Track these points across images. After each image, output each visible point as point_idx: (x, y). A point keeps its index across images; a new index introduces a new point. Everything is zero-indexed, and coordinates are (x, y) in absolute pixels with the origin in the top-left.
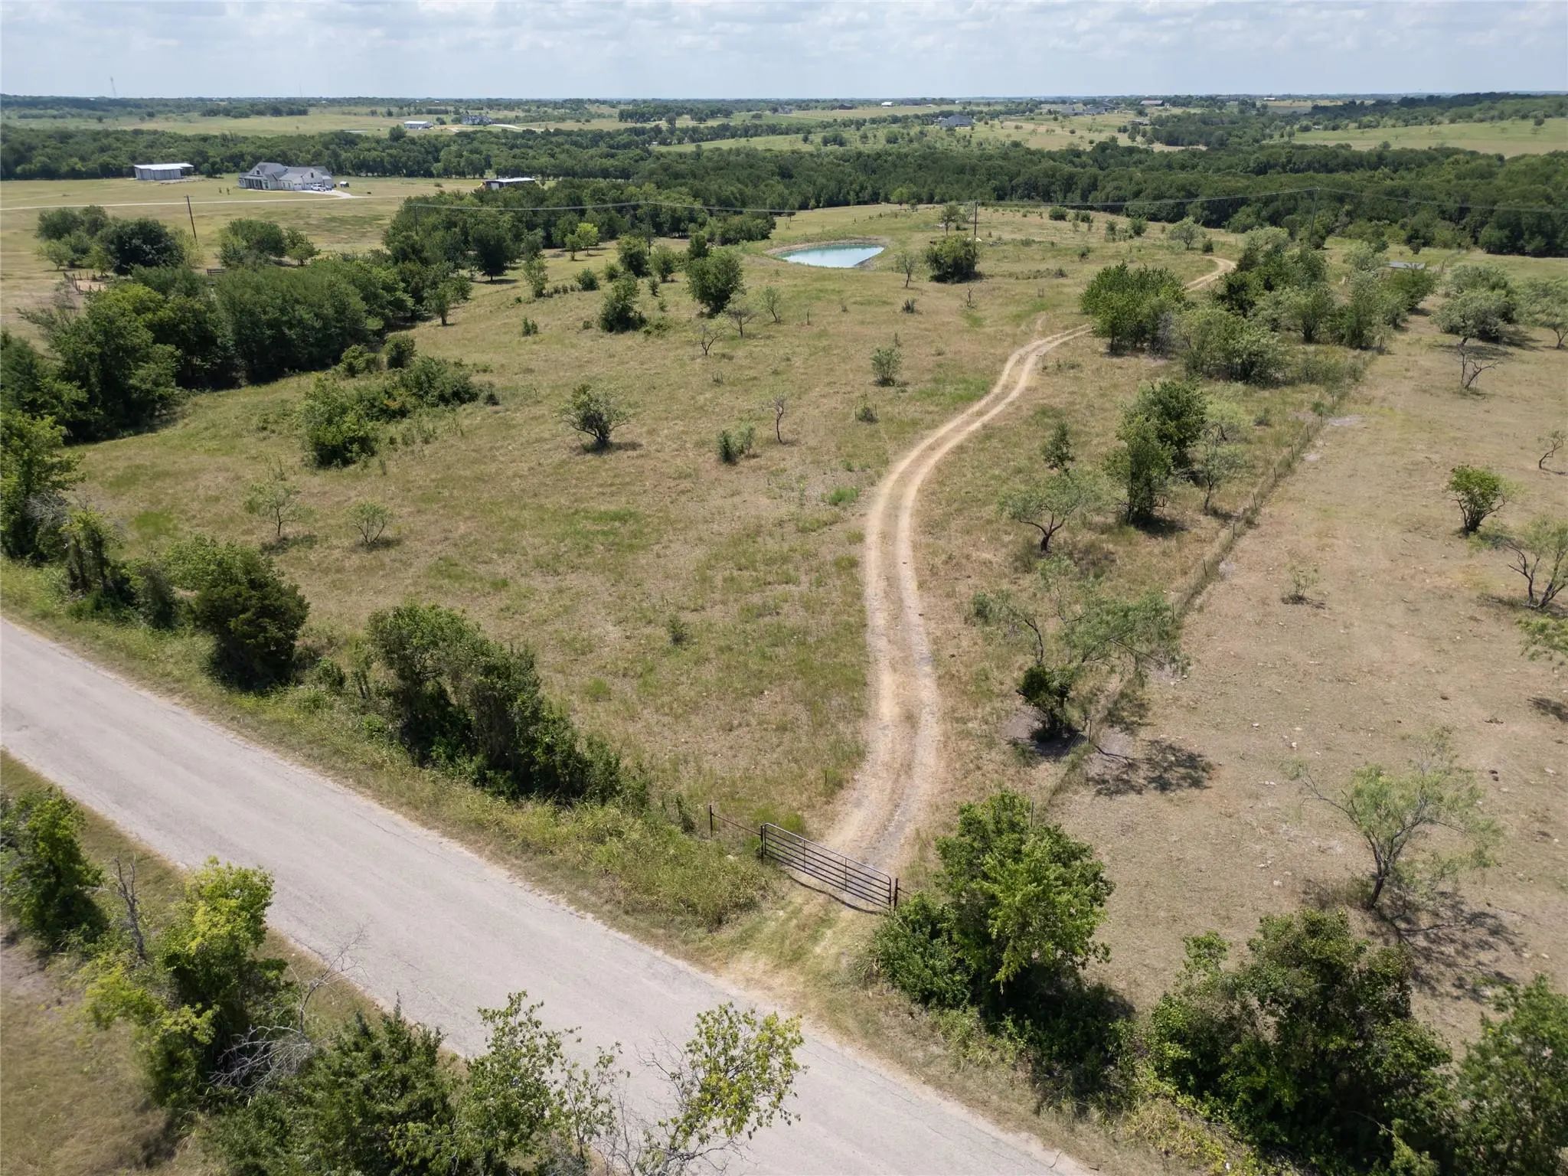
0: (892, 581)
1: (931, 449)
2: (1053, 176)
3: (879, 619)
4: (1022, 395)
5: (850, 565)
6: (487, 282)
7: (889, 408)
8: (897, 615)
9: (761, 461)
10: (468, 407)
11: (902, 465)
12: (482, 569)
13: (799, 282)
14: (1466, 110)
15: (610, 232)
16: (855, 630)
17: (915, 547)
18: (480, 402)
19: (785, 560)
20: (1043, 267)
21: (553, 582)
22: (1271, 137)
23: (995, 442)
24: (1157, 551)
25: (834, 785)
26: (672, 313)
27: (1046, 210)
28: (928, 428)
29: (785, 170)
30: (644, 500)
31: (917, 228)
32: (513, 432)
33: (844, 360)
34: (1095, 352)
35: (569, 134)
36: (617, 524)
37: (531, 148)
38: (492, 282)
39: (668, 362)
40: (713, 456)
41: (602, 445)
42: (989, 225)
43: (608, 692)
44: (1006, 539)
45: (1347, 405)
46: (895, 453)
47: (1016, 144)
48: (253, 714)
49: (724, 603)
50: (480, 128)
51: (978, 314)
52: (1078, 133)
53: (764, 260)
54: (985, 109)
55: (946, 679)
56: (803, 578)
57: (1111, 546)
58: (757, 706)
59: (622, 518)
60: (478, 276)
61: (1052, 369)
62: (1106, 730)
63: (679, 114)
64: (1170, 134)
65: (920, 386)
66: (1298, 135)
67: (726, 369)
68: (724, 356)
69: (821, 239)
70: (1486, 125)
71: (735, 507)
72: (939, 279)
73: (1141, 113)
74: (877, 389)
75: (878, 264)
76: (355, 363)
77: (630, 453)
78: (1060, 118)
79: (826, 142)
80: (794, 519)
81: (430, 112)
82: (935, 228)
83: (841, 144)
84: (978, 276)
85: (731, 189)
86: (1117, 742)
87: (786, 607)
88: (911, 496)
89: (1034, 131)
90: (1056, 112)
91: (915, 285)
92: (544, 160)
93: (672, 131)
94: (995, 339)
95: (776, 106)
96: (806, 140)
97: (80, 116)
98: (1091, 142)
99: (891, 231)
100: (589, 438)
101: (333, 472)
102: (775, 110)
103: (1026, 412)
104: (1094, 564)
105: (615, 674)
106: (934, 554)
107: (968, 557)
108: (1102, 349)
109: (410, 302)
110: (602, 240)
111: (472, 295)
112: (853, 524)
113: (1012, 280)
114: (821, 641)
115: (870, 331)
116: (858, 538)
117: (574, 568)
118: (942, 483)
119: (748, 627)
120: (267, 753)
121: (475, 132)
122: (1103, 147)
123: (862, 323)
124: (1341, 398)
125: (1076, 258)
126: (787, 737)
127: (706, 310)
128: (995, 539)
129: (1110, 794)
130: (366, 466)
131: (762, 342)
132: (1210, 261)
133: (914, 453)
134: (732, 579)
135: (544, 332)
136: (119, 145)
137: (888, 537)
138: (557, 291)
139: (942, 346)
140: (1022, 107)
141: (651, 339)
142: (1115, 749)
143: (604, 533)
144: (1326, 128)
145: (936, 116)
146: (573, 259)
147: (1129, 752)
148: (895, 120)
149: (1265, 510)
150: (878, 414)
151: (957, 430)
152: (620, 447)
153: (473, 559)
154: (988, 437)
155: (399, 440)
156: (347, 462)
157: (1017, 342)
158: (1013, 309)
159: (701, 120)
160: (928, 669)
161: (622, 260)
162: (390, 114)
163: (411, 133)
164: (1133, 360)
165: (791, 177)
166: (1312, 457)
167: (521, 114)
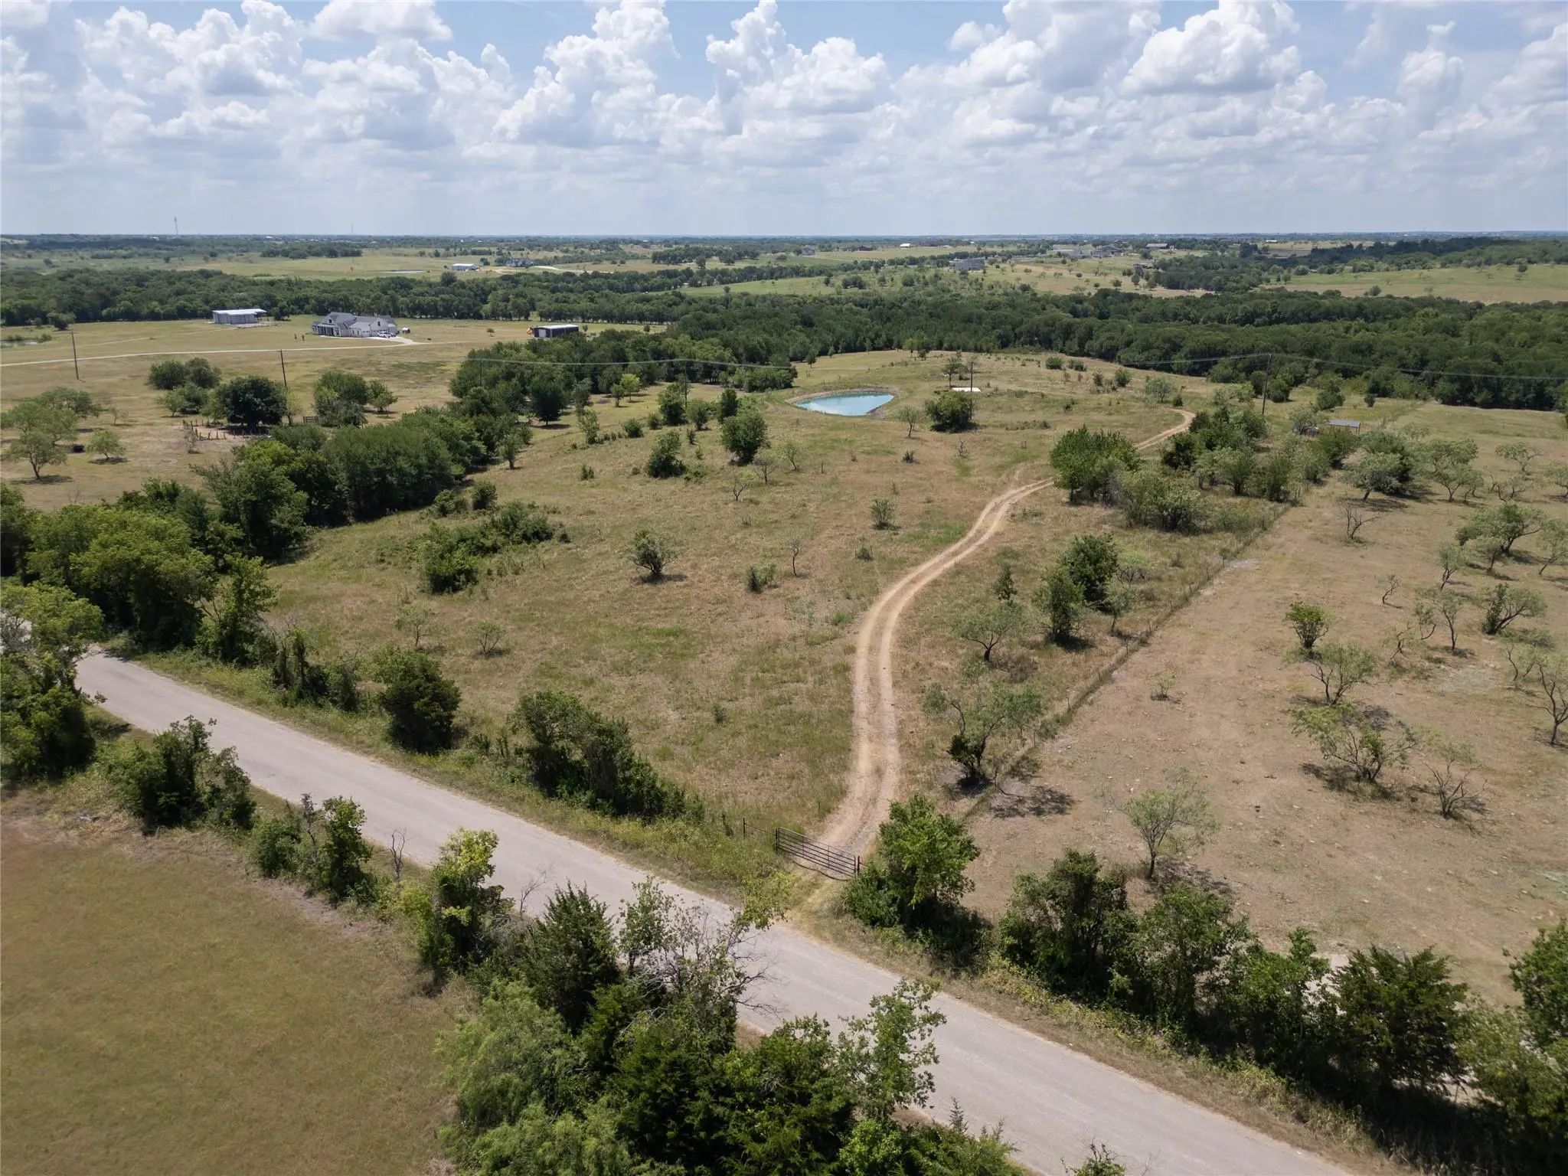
0: (874, 681)
1: (913, 582)
2: (1053, 325)
3: (862, 707)
4: (991, 538)
5: (844, 670)
6: (543, 427)
7: (882, 549)
8: (875, 706)
9: (781, 591)
10: (546, 545)
11: (889, 595)
12: (574, 671)
13: (817, 431)
14: (1458, 255)
15: (649, 379)
16: (844, 715)
17: (893, 656)
18: (555, 540)
19: (797, 665)
20: (1030, 418)
21: (627, 680)
22: (1268, 281)
23: (963, 578)
24: (1069, 662)
25: (825, 811)
26: (707, 461)
27: (1045, 356)
28: (912, 565)
29: (807, 317)
30: (691, 620)
31: (924, 378)
32: (585, 565)
33: (850, 506)
34: (1058, 501)
35: (607, 276)
36: (671, 638)
37: (571, 291)
38: (547, 427)
39: (705, 506)
40: (743, 586)
41: (656, 577)
42: (989, 375)
43: (672, 754)
44: (961, 652)
45: (1251, 550)
46: (885, 585)
47: (1025, 288)
48: (428, 767)
49: (752, 695)
50: (522, 270)
51: (969, 464)
52: (1085, 276)
53: (787, 409)
54: (999, 250)
55: (905, 747)
56: (810, 679)
57: (1036, 658)
58: (774, 763)
59: (675, 634)
60: (536, 422)
61: (1021, 516)
62: (1009, 779)
63: (709, 256)
64: (1171, 279)
65: (910, 530)
66: (1294, 278)
67: (753, 514)
68: (751, 501)
69: (836, 388)
70: (1473, 270)
71: (759, 625)
72: (938, 428)
73: (1146, 256)
74: (875, 532)
75: (887, 412)
76: (446, 504)
77: (679, 583)
78: (1068, 261)
79: (846, 285)
80: (805, 635)
81: (474, 253)
82: (940, 378)
83: (861, 287)
84: (973, 427)
85: (758, 339)
86: (1015, 787)
87: (796, 699)
88: (894, 618)
89: (1043, 275)
90: (1065, 255)
91: (918, 435)
92: (585, 305)
93: (702, 273)
94: (977, 488)
95: (799, 246)
96: (827, 282)
97: (147, 255)
98: (1096, 286)
99: (901, 380)
100: (646, 571)
101: (446, 597)
102: (799, 252)
103: (991, 553)
104: (1021, 670)
105: (676, 743)
106: (907, 662)
107: (931, 665)
108: (1065, 499)
109: (483, 449)
110: (643, 386)
111: (532, 441)
112: (848, 640)
113: (1003, 431)
114: (820, 722)
115: (873, 479)
116: (851, 650)
117: (642, 671)
118: (917, 609)
119: (770, 712)
120: (444, 791)
121: (519, 275)
122: (1104, 294)
123: (868, 472)
124: (1247, 544)
125: (1062, 410)
126: (794, 783)
127: (736, 459)
128: (952, 652)
129: (1003, 817)
130: (471, 592)
131: (783, 489)
132: (1178, 415)
133: (899, 586)
134: (758, 679)
135: (600, 477)
136: (192, 288)
137: (873, 649)
138: (607, 438)
139: (931, 495)
140: (1034, 248)
141: (691, 484)
142: (1013, 791)
143: (662, 645)
144: (1321, 272)
145: (951, 257)
146: (618, 406)
147: (1022, 793)
148: (913, 261)
149: (1158, 633)
150: (873, 553)
151: (935, 567)
152: (670, 578)
153: (566, 664)
154: (958, 573)
155: (495, 572)
156: (456, 589)
157: (996, 491)
158: (997, 460)
159: (729, 262)
160: (894, 741)
161: (662, 411)
162: (437, 255)
163: (461, 277)
164: (1088, 509)
165: (811, 325)
166: (1207, 592)
167: (561, 255)
